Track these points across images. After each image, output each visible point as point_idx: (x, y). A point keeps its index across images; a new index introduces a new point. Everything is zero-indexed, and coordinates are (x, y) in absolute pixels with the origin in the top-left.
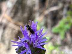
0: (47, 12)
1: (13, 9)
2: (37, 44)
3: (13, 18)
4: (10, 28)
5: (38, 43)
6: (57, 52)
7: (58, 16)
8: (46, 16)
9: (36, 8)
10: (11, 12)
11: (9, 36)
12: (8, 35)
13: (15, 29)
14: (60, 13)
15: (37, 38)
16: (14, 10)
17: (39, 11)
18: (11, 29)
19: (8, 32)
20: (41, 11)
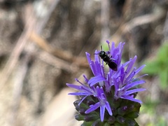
0: (127, 28)
1: (49, 20)
2: (123, 90)
3: (49, 40)
4: (44, 62)
5: (126, 88)
6: (151, 118)
7: (152, 37)
8: (125, 38)
9: (104, 18)
10: (46, 27)
11: (41, 83)
12: (38, 80)
13: (54, 67)
14: (156, 29)
15: (122, 78)
16: (52, 24)
17: (108, 25)
18: (46, 66)
19: (38, 72)
20: (114, 25)
